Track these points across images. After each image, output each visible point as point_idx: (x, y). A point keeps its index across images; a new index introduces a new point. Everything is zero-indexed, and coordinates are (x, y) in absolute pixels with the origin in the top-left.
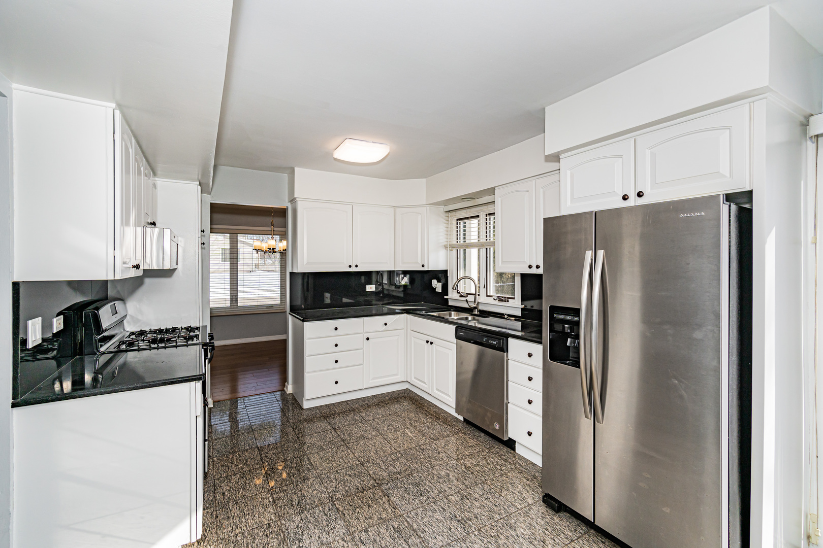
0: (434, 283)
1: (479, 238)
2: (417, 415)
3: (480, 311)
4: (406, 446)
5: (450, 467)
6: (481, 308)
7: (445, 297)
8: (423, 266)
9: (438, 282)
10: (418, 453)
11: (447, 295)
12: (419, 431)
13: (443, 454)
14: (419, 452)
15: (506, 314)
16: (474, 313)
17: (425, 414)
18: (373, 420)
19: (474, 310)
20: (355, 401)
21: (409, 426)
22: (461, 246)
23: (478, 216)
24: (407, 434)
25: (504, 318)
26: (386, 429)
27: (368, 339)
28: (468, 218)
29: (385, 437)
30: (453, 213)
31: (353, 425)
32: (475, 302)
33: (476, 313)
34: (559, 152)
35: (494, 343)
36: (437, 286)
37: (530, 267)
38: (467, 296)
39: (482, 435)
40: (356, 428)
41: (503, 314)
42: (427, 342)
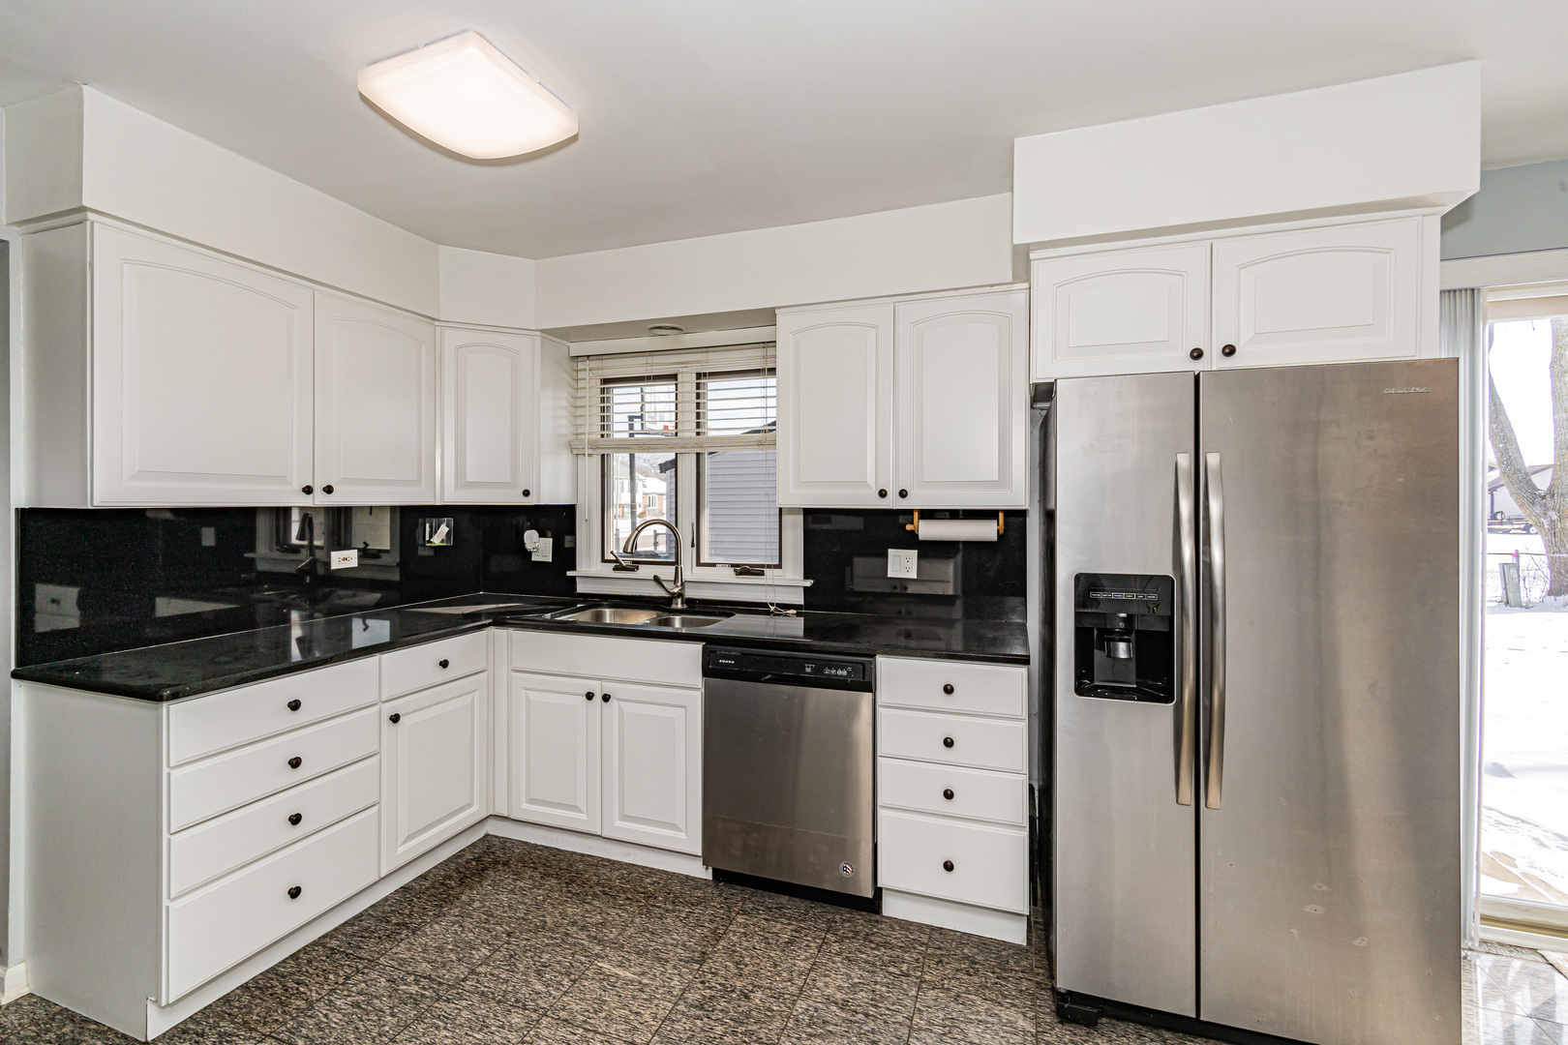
0: (531, 538)
1: (676, 428)
2: (588, 907)
3: (690, 602)
4: (647, 1017)
5: (809, 1026)
6: (691, 593)
7: (569, 573)
8: (526, 493)
9: (540, 536)
10: (698, 1022)
11: (574, 568)
12: (638, 953)
13: (759, 994)
14: (698, 1018)
15: (772, 604)
16: (674, 606)
17: (604, 893)
18: (472, 972)
19: (674, 601)
20: (349, 930)
21: (597, 949)
22: (621, 446)
23: (674, 377)
24: (618, 977)
25: (768, 613)
26: (539, 987)
27: (395, 719)
28: (649, 378)
29: (563, 1014)
30: (595, 364)
31: (419, 1019)
32: (675, 581)
33: (679, 606)
34: (1028, 245)
35: (840, 672)
36: (539, 547)
37: (883, 494)
38: (637, 568)
39: (784, 899)
40: (437, 1028)
41: (765, 605)
42: (590, 696)
